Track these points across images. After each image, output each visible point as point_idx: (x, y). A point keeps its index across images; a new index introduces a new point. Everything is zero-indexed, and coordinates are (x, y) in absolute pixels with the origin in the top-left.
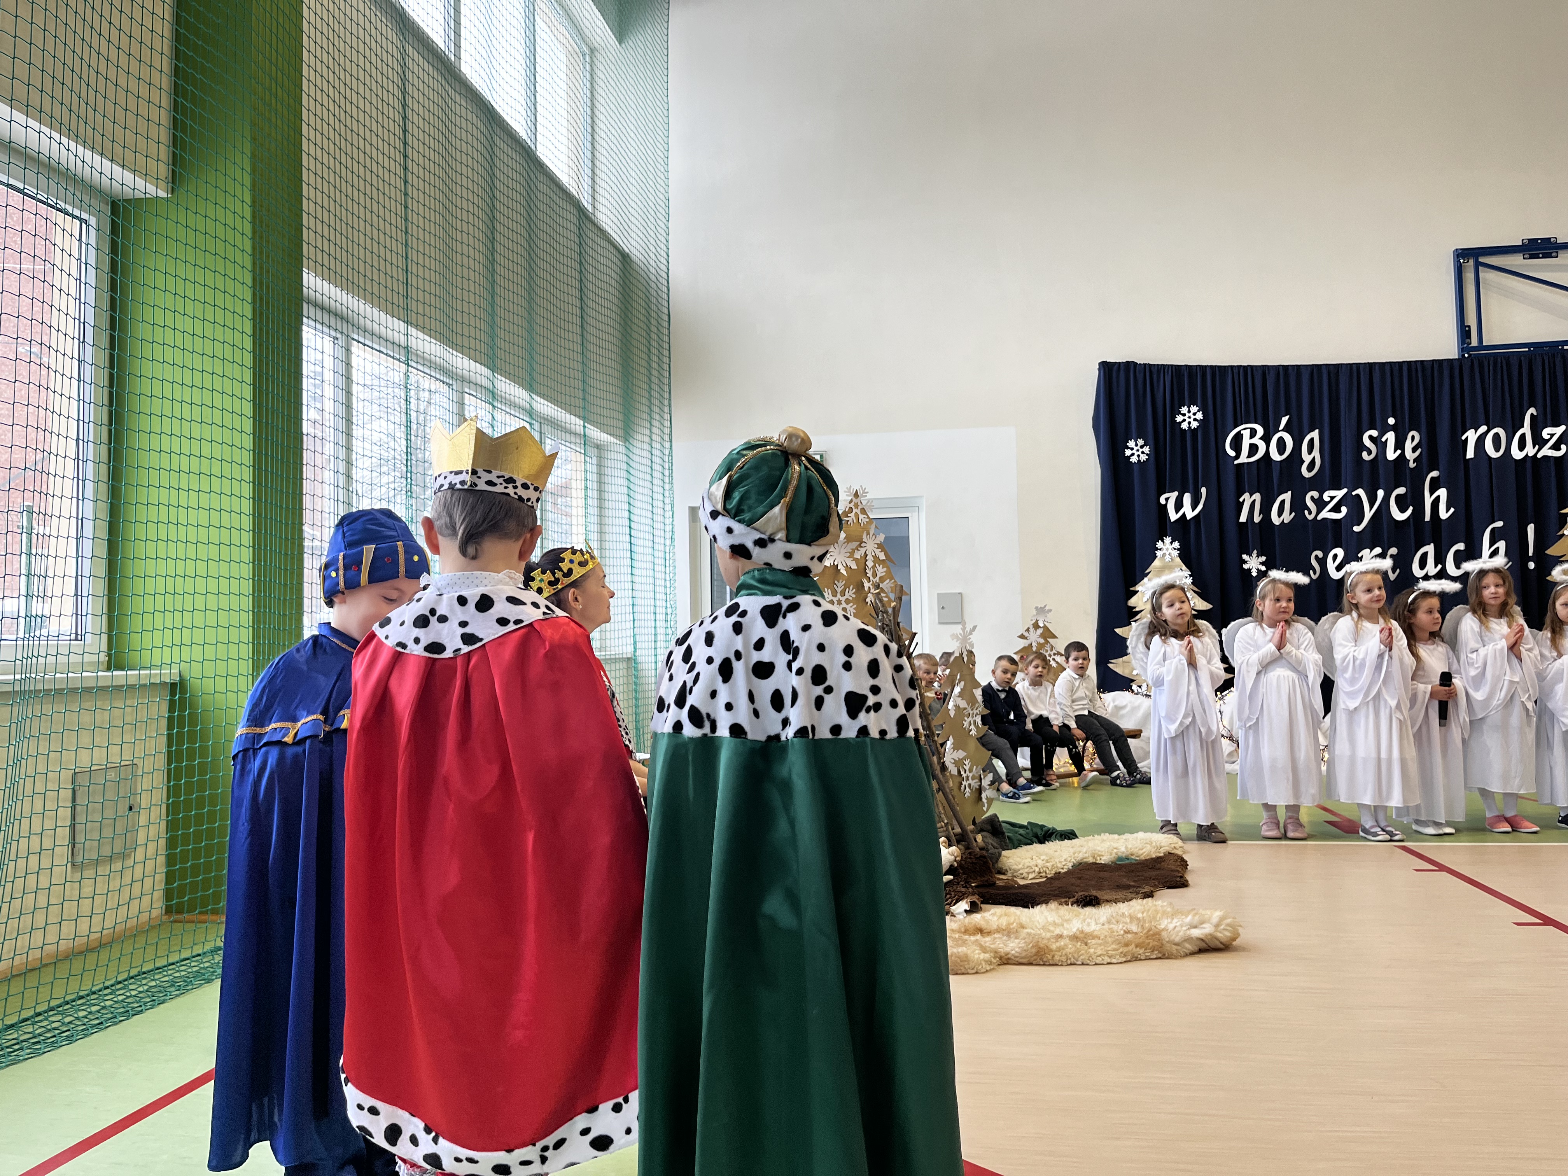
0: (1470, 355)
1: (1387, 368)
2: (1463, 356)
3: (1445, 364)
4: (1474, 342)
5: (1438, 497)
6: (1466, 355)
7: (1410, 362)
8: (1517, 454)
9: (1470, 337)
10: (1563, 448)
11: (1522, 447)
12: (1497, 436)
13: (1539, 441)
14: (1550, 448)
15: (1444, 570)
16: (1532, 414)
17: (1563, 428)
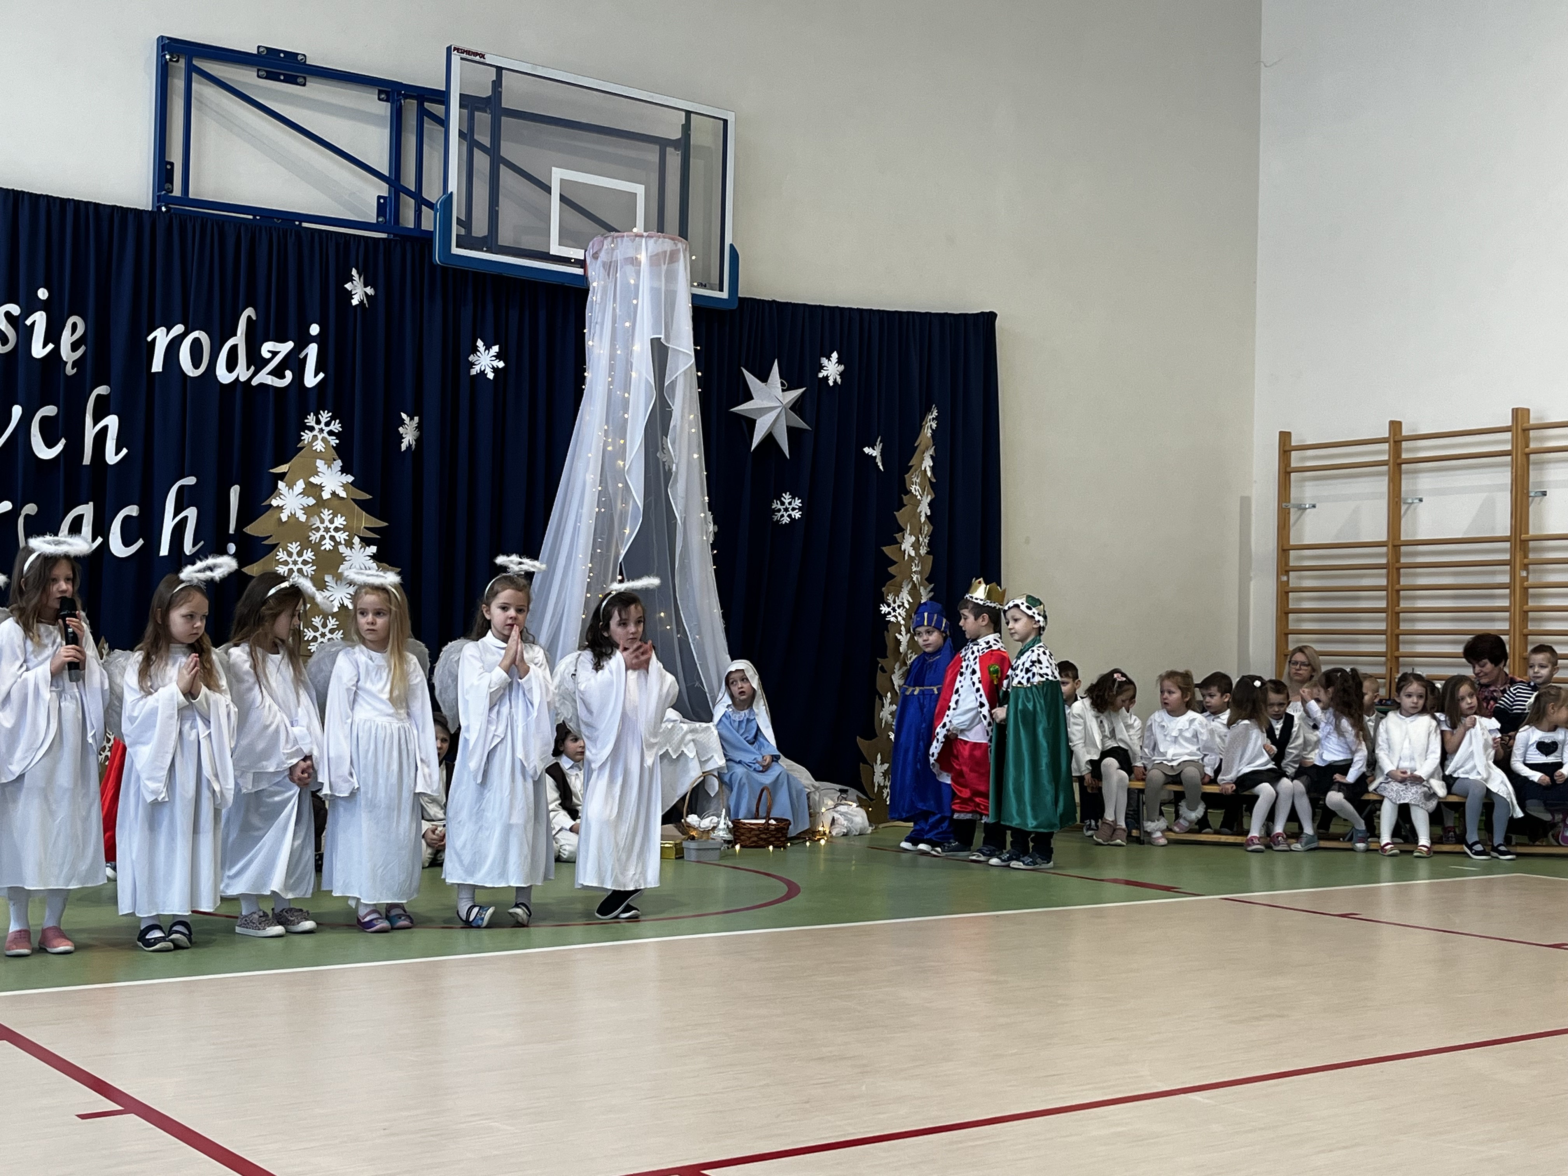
0: (169, 209)
1: (43, 204)
2: (159, 208)
3: (131, 217)
4: (177, 191)
5: (106, 428)
6: (164, 209)
7: (79, 202)
8: (224, 376)
9: (171, 181)
10: (289, 374)
11: (231, 365)
12: (196, 346)
13: (256, 361)
14: (271, 373)
15: (105, 546)
16: (249, 317)
17: (290, 345)
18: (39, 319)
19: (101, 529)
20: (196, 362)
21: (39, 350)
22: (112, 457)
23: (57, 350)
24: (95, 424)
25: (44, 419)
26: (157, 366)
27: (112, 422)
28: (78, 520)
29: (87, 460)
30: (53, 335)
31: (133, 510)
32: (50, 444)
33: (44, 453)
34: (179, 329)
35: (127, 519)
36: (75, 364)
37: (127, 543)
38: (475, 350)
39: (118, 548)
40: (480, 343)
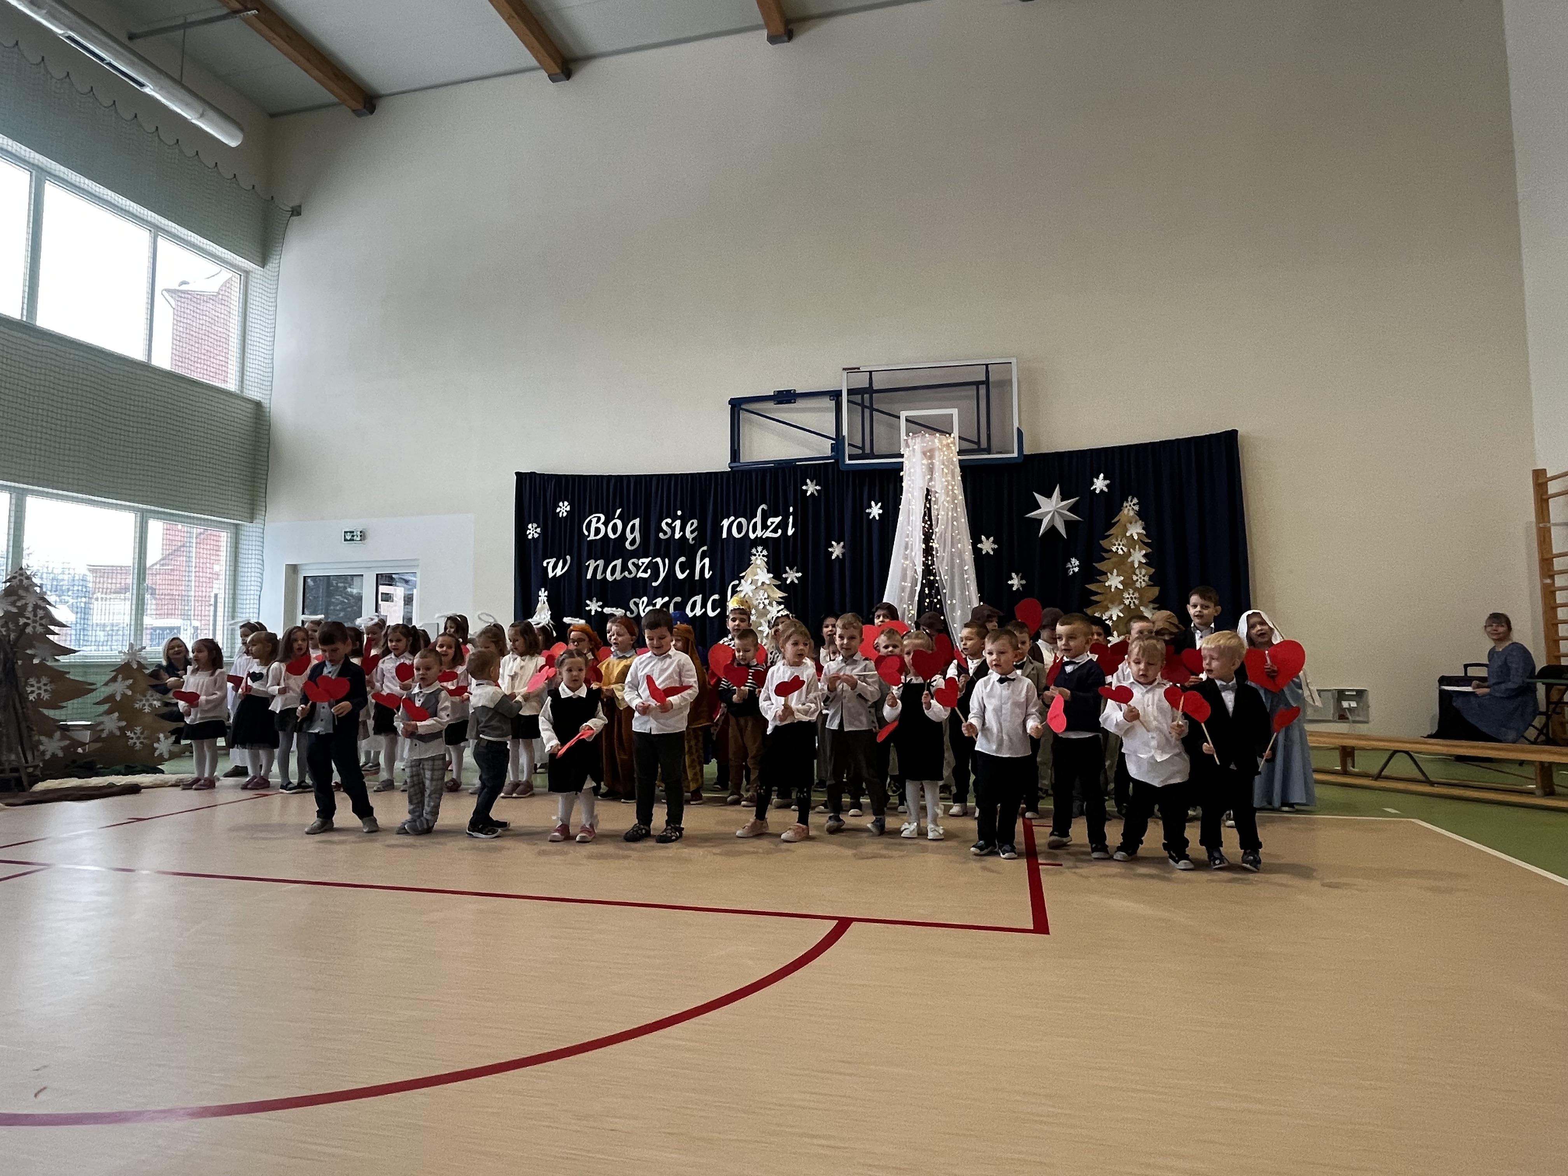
1: (679, 477)
2: (731, 469)
3: (713, 476)
4: (742, 461)
5: (704, 564)
6: (733, 469)
8: (752, 536)
9: (736, 457)
10: (780, 531)
11: (754, 531)
12: (740, 523)
13: (765, 527)
14: (771, 532)
15: (706, 612)
16: (763, 509)
17: (780, 518)
18: (678, 523)
19: (704, 606)
20: (739, 532)
21: (677, 536)
22: (707, 576)
23: (684, 535)
24: (701, 561)
25: (681, 563)
26: (724, 536)
27: (707, 561)
28: (695, 602)
29: (697, 577)
30: (683, 529)
31: (716, 597)
32: (683, 572)
33: (681, 576)
34: (732, 518)
35: (714, 600)
36: (693, 539)
37: (713, 610)
38: (870, 507)
39: (711, 614)
40: (873, 503)
